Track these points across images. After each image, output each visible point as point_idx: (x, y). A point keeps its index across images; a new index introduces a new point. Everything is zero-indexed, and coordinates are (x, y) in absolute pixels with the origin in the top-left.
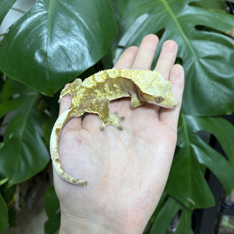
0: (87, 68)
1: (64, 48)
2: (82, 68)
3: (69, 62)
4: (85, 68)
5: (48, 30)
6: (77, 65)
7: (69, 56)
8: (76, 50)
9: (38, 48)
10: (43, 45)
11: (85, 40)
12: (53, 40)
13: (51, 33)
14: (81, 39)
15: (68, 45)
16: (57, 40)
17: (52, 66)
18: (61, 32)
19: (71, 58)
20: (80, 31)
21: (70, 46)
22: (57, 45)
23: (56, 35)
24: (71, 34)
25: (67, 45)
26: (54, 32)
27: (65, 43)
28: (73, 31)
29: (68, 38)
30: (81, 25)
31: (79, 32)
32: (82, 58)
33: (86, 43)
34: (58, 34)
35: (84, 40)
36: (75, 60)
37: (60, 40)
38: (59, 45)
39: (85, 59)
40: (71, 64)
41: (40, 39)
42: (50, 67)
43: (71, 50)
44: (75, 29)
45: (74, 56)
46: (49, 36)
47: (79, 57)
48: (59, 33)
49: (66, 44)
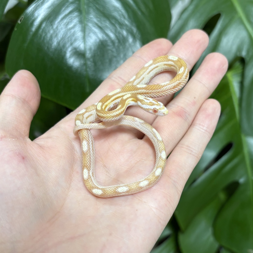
9: (72, 44)
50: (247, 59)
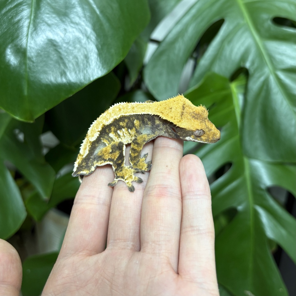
0: (92, 79)
1: (55, 43)
2: (84, 79)
3: (62, 67)
4: (89, 78)
5: (31, 11)
6: (76, 73)
7: (63, 56)
8: (75, 48)
9: (13, 41)
10: (20, 36)
11: (93, 32)
12: (39, 28)
13: (36, 17)
14: (85, 30)
15: (63, 39)
16: (44, 30)
17: (34, 72)
18: (52, 17)
19: (66, 62)
20: (85, 17)
21: (66, 41)
22: (45, 37)
23: (44, 21)
24: (69, 20)
25: (61, 39)
26: (40, 15)
27: (57, 34)
28: (72, 16)
29: (63, 26)
30: (86, 7)
31: (82, 18)
32: (85, 62)
33: (93, 37)
34: (46, 19)
35: (91, 32)
36: (73, 64)
37: (50, 30)
38: (47, 37)
39: (91, 64)
40: (66, 70)
41: (16, 26)
42: (30, 74)
43: (68, 48)
44: (76, 12)
45: (71, 57)
46: (32, 22)
47: (80, 60)
48: (48, 18)
49: (59, 36)
50: (251, 71)
